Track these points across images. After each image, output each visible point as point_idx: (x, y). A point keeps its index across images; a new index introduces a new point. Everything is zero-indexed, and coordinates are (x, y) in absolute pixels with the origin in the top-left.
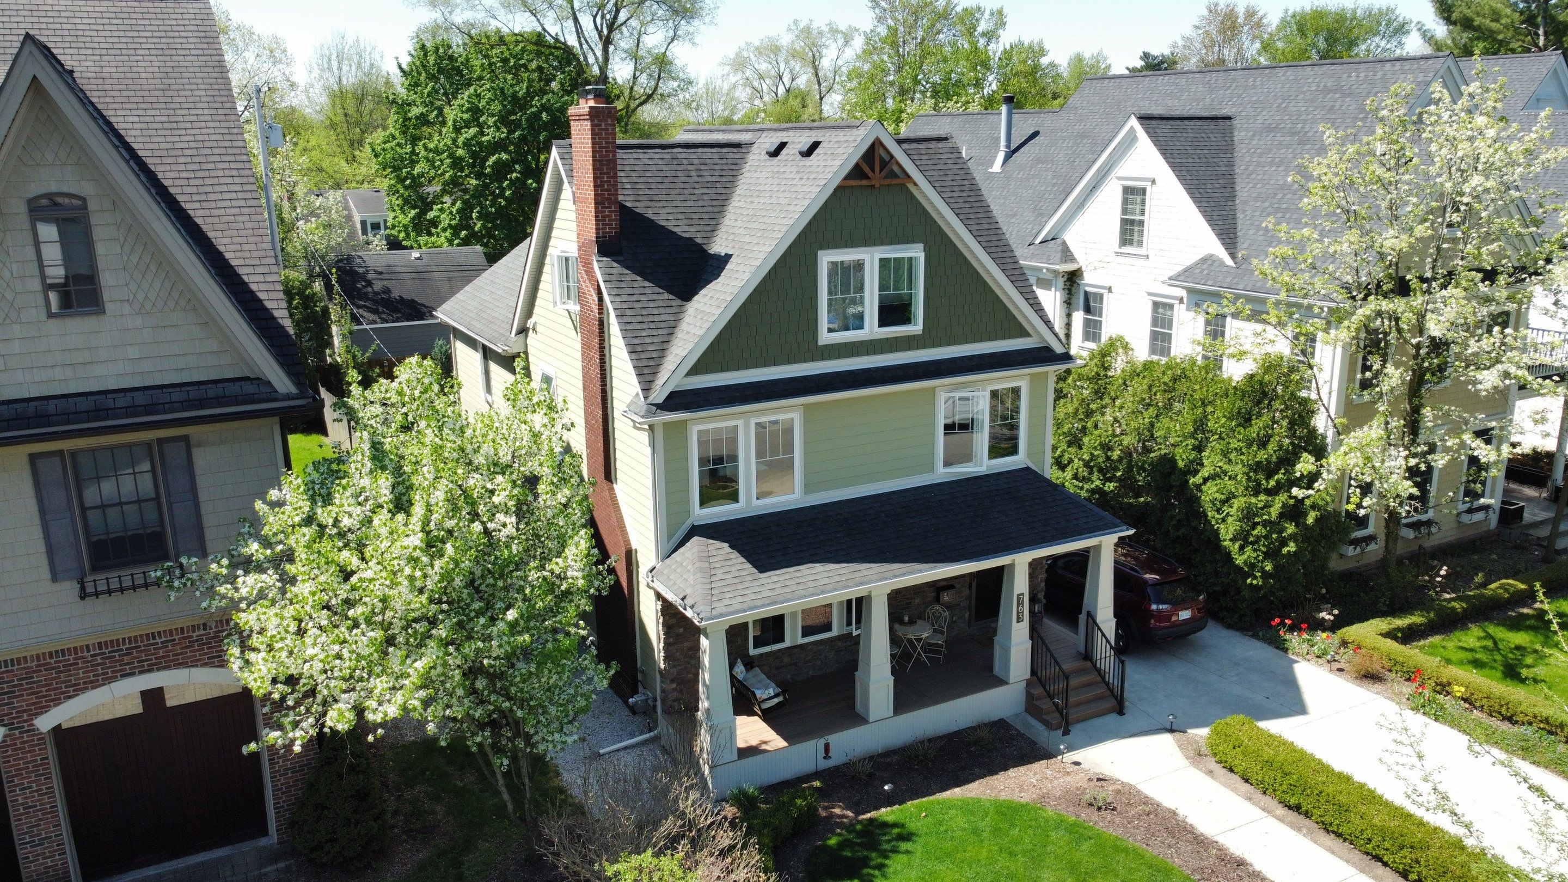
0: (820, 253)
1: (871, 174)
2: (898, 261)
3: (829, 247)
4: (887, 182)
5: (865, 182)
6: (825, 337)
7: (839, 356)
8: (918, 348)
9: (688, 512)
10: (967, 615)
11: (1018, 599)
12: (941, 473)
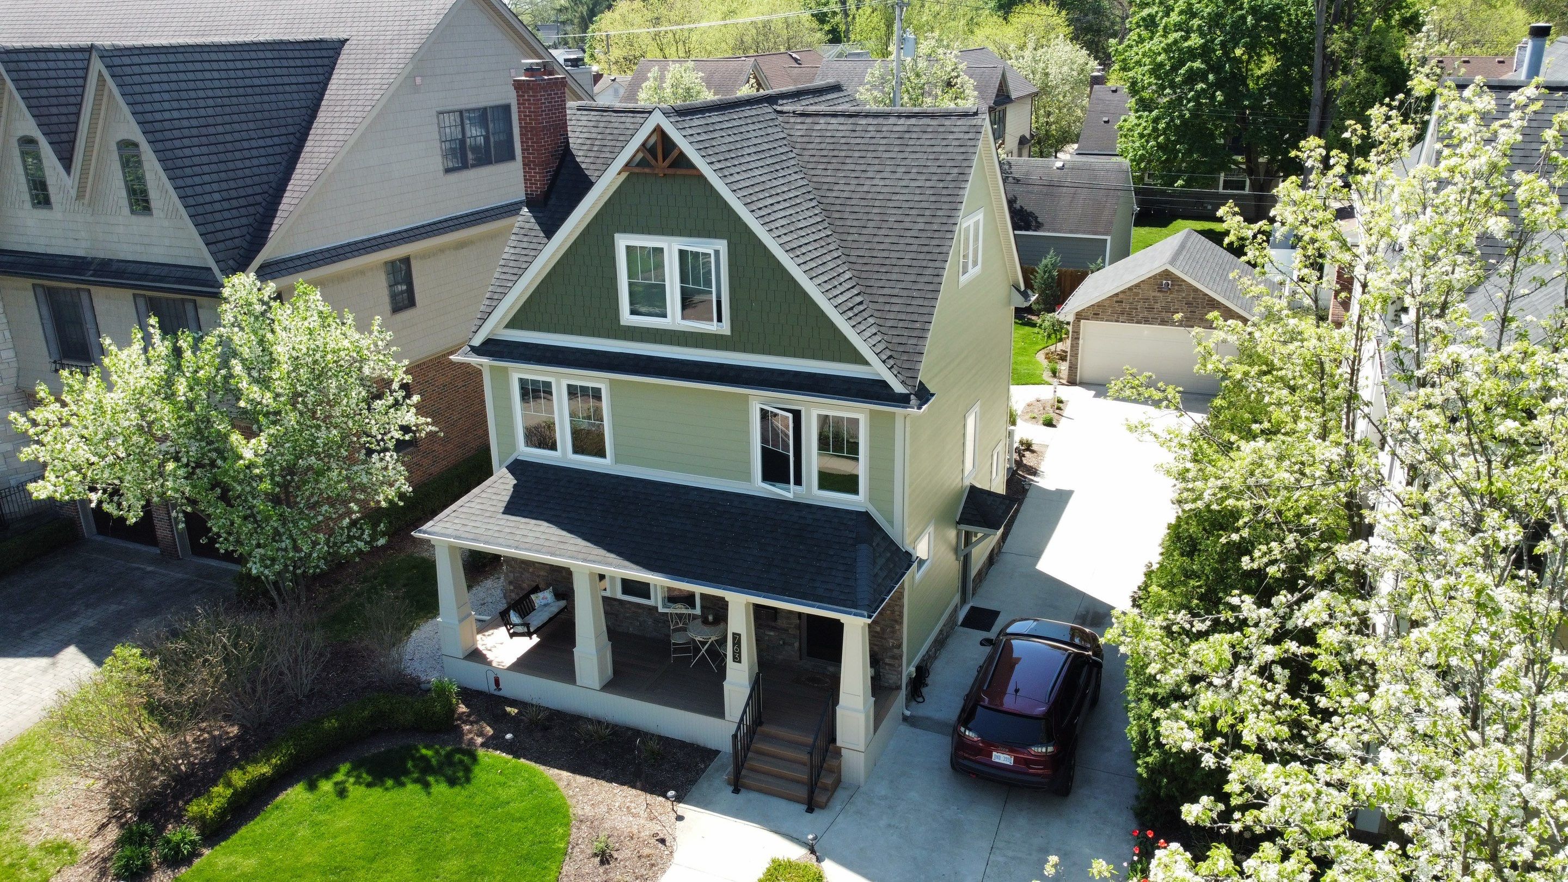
0: (617, 236)
1: (653, 162)
2: (696, 255)
3: (625, 231)
4: (671, 171)
5: (647, 170)
6: (627, 318)
7: (642, 340)
8: (726, 348)
9: (513, 446)
10: (797, 645)
11: (734, 638)
12: (758, 486)
